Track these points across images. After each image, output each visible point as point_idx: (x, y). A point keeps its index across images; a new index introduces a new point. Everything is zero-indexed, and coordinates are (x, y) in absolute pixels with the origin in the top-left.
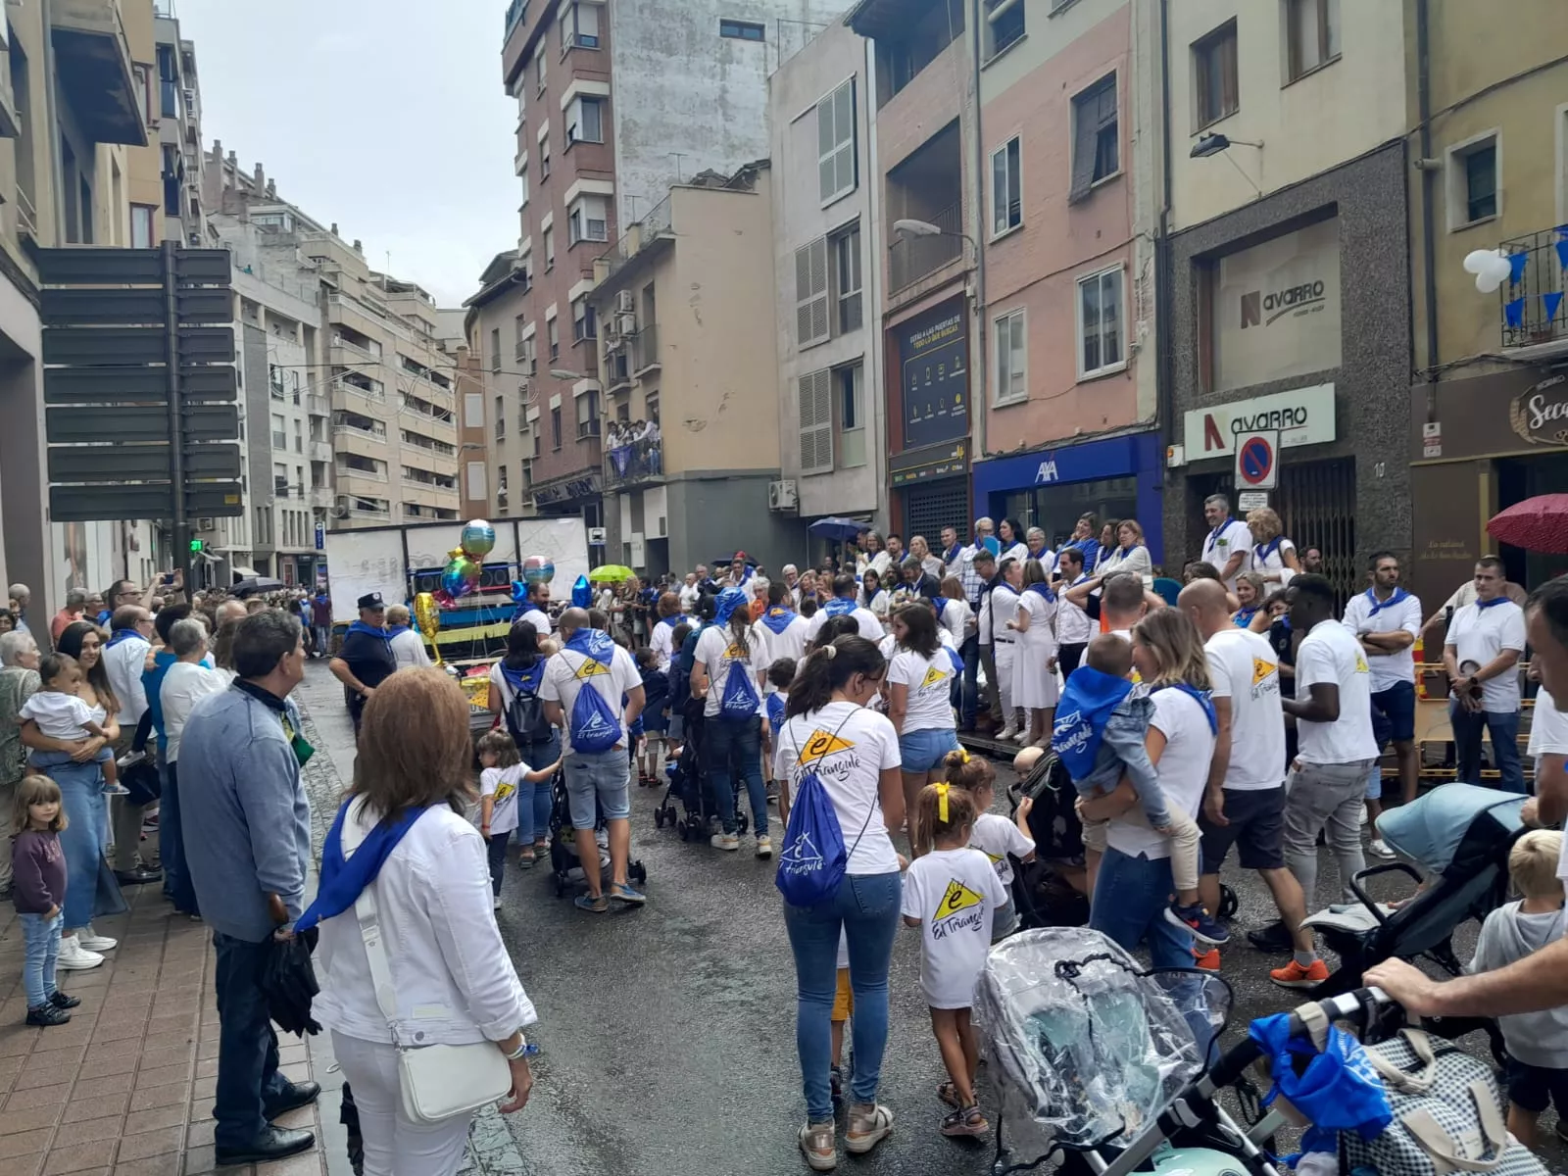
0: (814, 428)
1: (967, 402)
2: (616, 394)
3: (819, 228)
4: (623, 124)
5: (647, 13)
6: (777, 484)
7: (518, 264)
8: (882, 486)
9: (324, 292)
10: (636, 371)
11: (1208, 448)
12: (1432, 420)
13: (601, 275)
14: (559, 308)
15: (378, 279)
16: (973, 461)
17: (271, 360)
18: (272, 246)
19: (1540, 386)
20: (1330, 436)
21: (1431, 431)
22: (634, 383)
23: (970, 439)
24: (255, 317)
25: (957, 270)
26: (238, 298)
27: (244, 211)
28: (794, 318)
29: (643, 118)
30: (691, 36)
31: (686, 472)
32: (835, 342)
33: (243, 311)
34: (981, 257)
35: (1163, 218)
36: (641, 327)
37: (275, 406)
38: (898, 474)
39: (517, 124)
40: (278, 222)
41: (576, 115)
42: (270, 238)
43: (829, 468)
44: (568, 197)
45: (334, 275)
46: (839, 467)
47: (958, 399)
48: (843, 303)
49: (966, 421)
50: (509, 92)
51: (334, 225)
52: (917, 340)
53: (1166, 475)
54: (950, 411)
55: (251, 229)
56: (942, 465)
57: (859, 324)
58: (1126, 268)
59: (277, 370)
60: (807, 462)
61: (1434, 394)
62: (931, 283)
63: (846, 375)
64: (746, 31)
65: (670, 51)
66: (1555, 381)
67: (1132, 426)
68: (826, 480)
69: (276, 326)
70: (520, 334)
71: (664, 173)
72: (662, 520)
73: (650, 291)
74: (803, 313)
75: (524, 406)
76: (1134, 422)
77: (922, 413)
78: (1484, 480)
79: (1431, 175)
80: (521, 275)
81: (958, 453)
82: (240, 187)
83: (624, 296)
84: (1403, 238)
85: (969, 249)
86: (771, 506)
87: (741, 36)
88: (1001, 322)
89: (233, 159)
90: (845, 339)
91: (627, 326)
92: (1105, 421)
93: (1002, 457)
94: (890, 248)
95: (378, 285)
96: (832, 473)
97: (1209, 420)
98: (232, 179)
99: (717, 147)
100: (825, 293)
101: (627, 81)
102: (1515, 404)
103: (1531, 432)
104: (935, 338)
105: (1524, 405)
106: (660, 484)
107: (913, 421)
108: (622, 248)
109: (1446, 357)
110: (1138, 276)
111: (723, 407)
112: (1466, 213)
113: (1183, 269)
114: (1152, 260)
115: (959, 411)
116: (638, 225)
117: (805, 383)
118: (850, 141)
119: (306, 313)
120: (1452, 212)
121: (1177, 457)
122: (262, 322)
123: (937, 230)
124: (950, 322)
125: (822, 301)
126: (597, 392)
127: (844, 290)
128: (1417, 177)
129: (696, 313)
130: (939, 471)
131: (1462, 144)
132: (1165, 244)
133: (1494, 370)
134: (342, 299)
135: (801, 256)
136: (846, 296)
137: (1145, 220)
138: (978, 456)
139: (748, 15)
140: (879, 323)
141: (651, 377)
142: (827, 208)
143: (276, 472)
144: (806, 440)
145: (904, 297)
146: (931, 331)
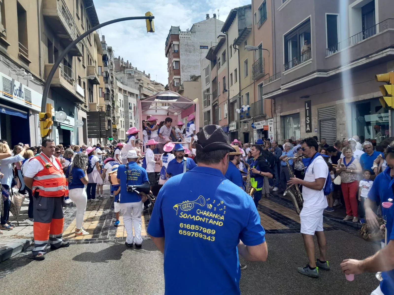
3: (205, 88)
4: (182, 66)
5: (186, 46)
9: (140, 87)
15: (153, 82)
17: (129, 102)
18: (130, 78)
24: (126, 93)
26: (123, 90)
27: (124, 71)
28: (203, 102)
29: (185, 65)
30: (194, 49)
33: (123, 92)
34: (218, 98)
35: (228, 97)
37: (130, 111)
39: (168, 62)
40: (131, 73)
41: (174, 65)
42: (130, 77)
44: (173, 78)
45: (142, 83)
50: (166, 56)
51: (144, 71)
55: (126, 75)
58: (226, 103)
59: (130, 104)
64: (205, 47)
65: (190, 52)
67: (227, 125)
69: (130, 95)
71: (190, 74)
79: (240, 98)
82: (124, 65)
85: (217, 96)
87: (204, 48)
88: (220, 108)
89: (122, 59)
94: (213, 93)
95: (153, 84)
98: (122, 63)
99: (199, 69)
100: (206, 99)
101: (183, 58)
114: (228, 103)
118: (208, 75)
119: (137, 92)
122: (127, 94)
132: (229, 101)
134: (144, 89)
135: (204, 92)
139: (205, 44)
140: (212, 105)
143: (130, 124)
144: (205, 123)
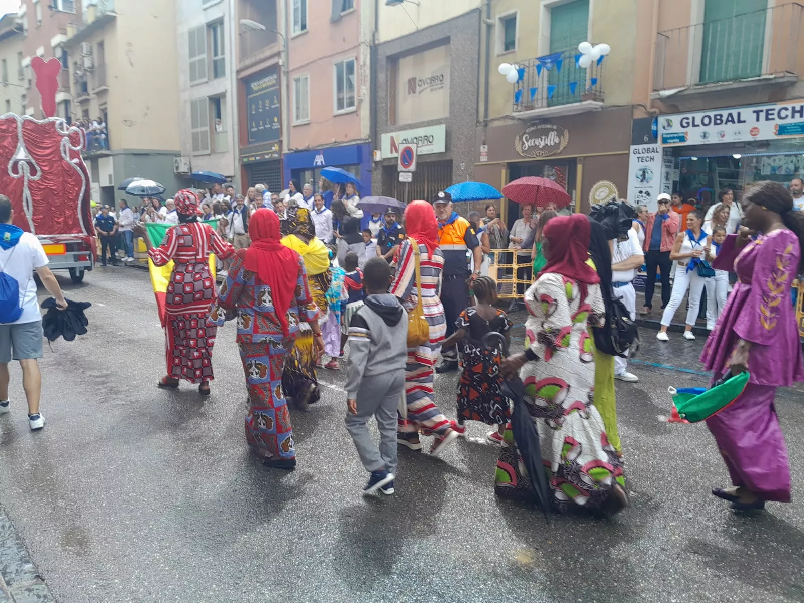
0: (199, 130)
1: (280, 121)
2: (82, 102)
3: (200, 20)
6: (178, 159)
7: (19, 21)
8: (237, 163)
10: (93, 90)
11: (392, 152)
12: (484, 144)
13: (71, 32)
14: (46, 50)
16: (284, 152)
19: (527, 131)
20: (443, 150)
21: (484, 149)
22: (92, 96)
23: (282, 141)
25: (275, 50)
28: (187, 68)
31: (125, 150)
32: (210, 83)
34: (286, 45)
35: (374, 36)
36: (96, 65)
38: (244, 157)
43: (208, 152)
46: (213, 152)
47: (276, 119)
48: (215, 62)
49: (279, 131)
52: (255, 86)
53: (373, 165)
54: (272, 125)
56: (267, 154)
57: (223, 74)
58: (357, 59)
60: (195, 148)
61: (485, 132)
62: (262, 56)
63: (216, 101)
66: (532, 129)
67: (358, 140)
68: (206, 158)
70: (20, 63)
72: (110, 176)
73: (101, 45)
74: (192, 66)
75: (24, 107)
76: (359, 138)
77: (258, 125)
78: (503, 172)
79: (490, 27)
80: (20, 28)
81: (276, 148)
83: (85, 45)
84: (477, 57)
85: (281, 40)
86: (175, 171)
88: (297, 81)
90: (215, 82)
91: (87, 64)
92: (346, 136)
93: (298, 151)
94: (240, 35)
96: (209, 155)
97: (392, 138)
100: (204, 56)
102: (518, 138)
103: (523, 151)
104: (264, 86)
105: (521, 139)
106: (108, 155)
107: (253, 130)
108: (84, 18)
109: (492, 116)
110: (362, 63)
111: (146, 114)
112: (503, 47)
113: (383, 61)
114: (368, 56)
115: (276, 126)
116: (94, 5)
117: (194, 104)
120: (498, 46)
121: (378, 156)
123: (264, 27)
124: (271, 78)
125: (203, 60)
126: (69, 101)
127: (216, 54)
128: (484, 27)
129: (129, 59)
130: (267, 157)
131: (504, 14)
132: (374, 49)
133: (510, 122)
135: (191, 34)
136: (217, 58)
137: (365, 36)
138: (285, 151)
140: (234, 75)
141: (102, 94)
142: (205, 9)
144: (195, 136)
145: (248, 62)
146: (262, 82)
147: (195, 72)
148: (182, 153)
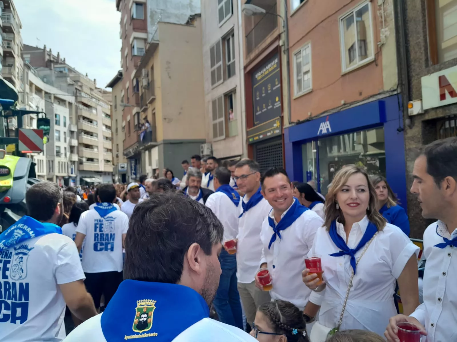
0: (218, 121)
1: (281, 99)
2: (144, 112)
6: (203, 145)
8: (244, 144)
10: (148, 101)
11: (442, 98)
14: (129, 83)
17: (55, 112)
18: (60, 77)
22: (148, 106)
23: (283, 117)
28: (210, 76)
29: (159, 11)
31: (164, 140)
32: (225, 83)
34: (287, 25)
36: (150, 83)
37: (56, 127)
38: (250, 138)
40: (63, 70)
41: (134, 10)
43: (224, 137)
46: (227, 136)
47: (277, 99)
48: (229, 66)
49: (281, 109)
52: (258, 76)
54: (273, 105)
55: (53, 72)
56: (270, 131)
57: (234, 73)
60: (215, 136)
62: (264, 46)
63: (229, 96)
67: (380, 94)
68: (222, 142)
72: (157, 160)
73: (152, 68)
74: (213, 73)
76: (381, 91)
77: (261, 109)
80: (121, 74)
81: (277, 124)
82: (52, 59)
83: (144, 71)
85: (281, 23)
88: (298, 54)
90: (229, 80)
91: (145, 83)
94: (247, 36)
96: (225, 139)
97: (443, 78)
98: (50, 57)
100: (221, 63)
104: (266, 73)
106: (155, 146)
107: (258, 114)
111: (180, 113)
115: (278, 105)
117: (214, 102)
123: (264, 11)
124: (273, 63)
125: (220, 67)
127: (229, 60)
129: (168, 74)
130: (268, 134)
135: (212, 49)
136: (230, 63)
138: (287, 125)
140: (242, 71)
141: (153, 102)
142: (221, 27)
144: (215, 127)
145: (252, 56)
146: (265, 69)
147: (215, 77)
148: (207, 141)
